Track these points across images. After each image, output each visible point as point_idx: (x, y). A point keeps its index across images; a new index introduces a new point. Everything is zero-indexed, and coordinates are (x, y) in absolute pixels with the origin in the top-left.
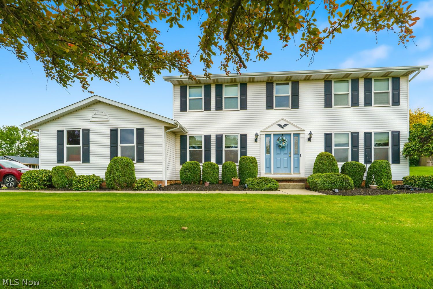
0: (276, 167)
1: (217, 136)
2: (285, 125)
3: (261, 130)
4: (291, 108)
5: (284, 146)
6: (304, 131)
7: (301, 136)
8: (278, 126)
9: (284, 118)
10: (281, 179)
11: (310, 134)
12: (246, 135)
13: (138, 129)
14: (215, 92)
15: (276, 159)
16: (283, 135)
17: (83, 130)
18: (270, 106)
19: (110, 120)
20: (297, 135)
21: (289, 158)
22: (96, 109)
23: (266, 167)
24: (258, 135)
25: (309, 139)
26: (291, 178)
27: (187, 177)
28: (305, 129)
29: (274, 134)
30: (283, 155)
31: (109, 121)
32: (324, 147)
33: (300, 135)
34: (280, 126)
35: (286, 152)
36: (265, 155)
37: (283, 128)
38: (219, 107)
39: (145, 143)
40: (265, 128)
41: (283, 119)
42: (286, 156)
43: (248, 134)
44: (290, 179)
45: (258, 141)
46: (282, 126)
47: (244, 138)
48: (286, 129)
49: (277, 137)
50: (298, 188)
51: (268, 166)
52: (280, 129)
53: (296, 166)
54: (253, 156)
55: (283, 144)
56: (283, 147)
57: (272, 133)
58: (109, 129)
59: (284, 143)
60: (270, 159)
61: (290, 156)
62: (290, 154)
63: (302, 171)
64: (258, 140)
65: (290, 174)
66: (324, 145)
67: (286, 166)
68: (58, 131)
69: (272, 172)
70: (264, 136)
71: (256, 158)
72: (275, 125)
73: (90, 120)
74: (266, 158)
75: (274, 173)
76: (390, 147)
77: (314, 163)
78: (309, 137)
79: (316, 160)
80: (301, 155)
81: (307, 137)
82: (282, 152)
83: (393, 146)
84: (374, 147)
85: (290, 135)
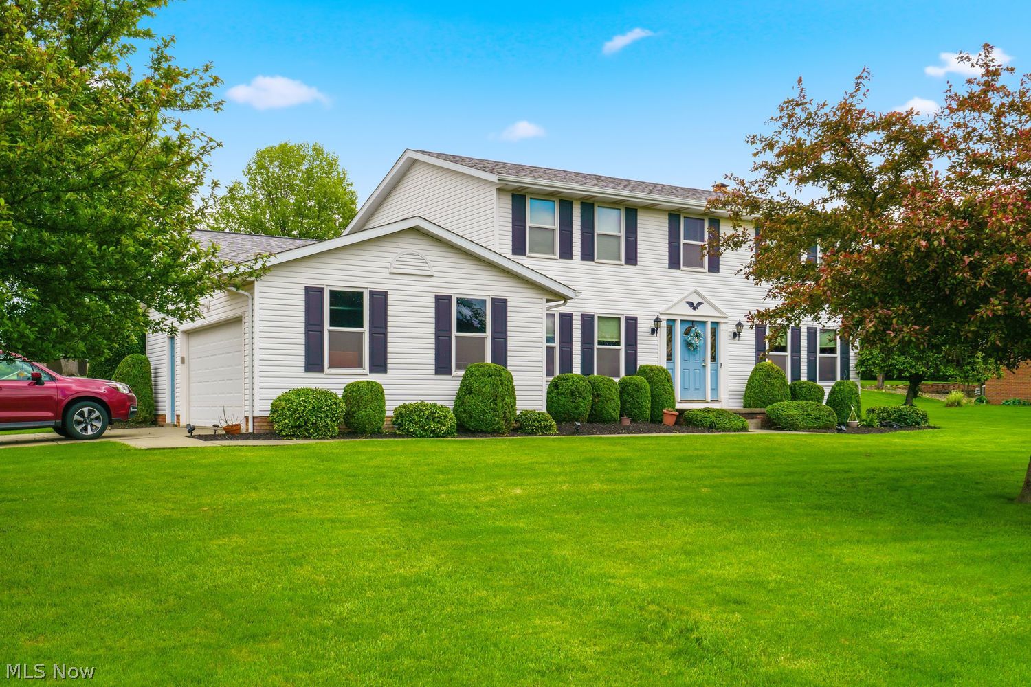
1: (583, 316)
2: (699, 304)
4: (706, 270)
5: (697, 347)
6: (727, 318)
7: (722, 327)
8: (687, 305)
9: (698, 289)
11: (739, 326)
12: (635, 319)
13: (494, 301)
14: (580, 219)
15: (682, 370)
16: (694, 322)
17: (372, 293)
18: (674, 263)
19: (435, 274)
20: (715, 325)
21: (702, 370)
22: (401, 245)
25: (735, 335)
27: (577, 408)
28: (729, 316)
29: (682, 321)
30: (693, 364)
31: (432, 276)
32: (755, 351)
33: (720, 325)
34: (691, 304)
35: (697, 357)
36: (667, 362)
37: (695, 309)
38: (588, 255)
39: (509, 334)
40: (667, 306)
41: (696, 292)
42: (698, 365)
43: (639, 317)
45: (656, 334)
46: (695, 305)
47: (632, 323)
49: (686, 328)
52: (690, 311)
53: (714, 386)
54: (646, 363)
55: (696, 342)
56: (695, 348)
57: (678, 319)
58: (433, 295)
59: (697, 340)
60: (674, 369)
61: (704, 366)
62: (704, 361)
63: (723, 396)
65: (705, 401)
66: (755, 347)
67: (697, 386)
68: (308, 290)
70: (665, 323)
72: (683, 303)
73: (387, 271)
75: (681, 401)
76: (838, 355)
77: (746, 381)
78: (736, 330)
79: (751, 377)
80: (721, 365)
81: (731, 330)
82: (692, 357)
83: (842, 353)
84: (819, 355)
85: (705, 323)
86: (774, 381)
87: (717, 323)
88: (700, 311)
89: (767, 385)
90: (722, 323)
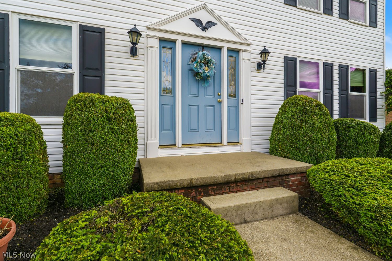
0: (187, 128)
2: (210, 24)
3: (148, 24)
5: (208, 77)
6: (249, 45)
7: (243, 55)
8: (192, 23)
9: (207, 5)
10: (220, 181)
11: (265, 52)
12: (101, 31)
15: (187, 107)
16: (204, 47)
20: (234, 53)
21: (217, 106)
23: (162, 129)
24: (138, 34)
25: (260, 66)
26: (252, 174)
28: (251, 42)
29: (183, 42)
32: (283, 86)
33: (241, 53)
34: (198, 22)
35: (210, 91)
36: (160, 95)
37: (204, 29)
40: (158, 20)
41: (204, 7)
42: (211, 101)
43: (107, 29)
44: (246, 176)
45: (139, 56)
46: (204, 24)
48: (211, 33)
49: (190, 51)
50: (281, 212)
51: (167, 125)
52: (198, 31)
53: (233, 126)
54: (124, 96)
55: (206, 70)
56: (205, 79)
57: (179, 39)
59: (206, 68)
60: (173, 106)
61: (220, 102)
62: (220, 96)
63: (245, 137)
64: (140, 51)
65: (220, 144)
66: (283, 81)
67: (210, 126)
69: (179, 142)
70: (156, 43)
71: (131, 102)
72: (187, 19)
74: (161, 105)
75: (184, 145)
76: (367, 94)
77: (273, 120)
78: (260, 61)
79: (279, 114)
80: (242, 100)
81: (255, 60)
82: (202, 91)
83: (370, 92)
84: (350, 93)
85: (219, 49)
86: (315, 120)
87: (237, 51)
88: (212, 32)
89: (303, 125)
90: (243, 51)
